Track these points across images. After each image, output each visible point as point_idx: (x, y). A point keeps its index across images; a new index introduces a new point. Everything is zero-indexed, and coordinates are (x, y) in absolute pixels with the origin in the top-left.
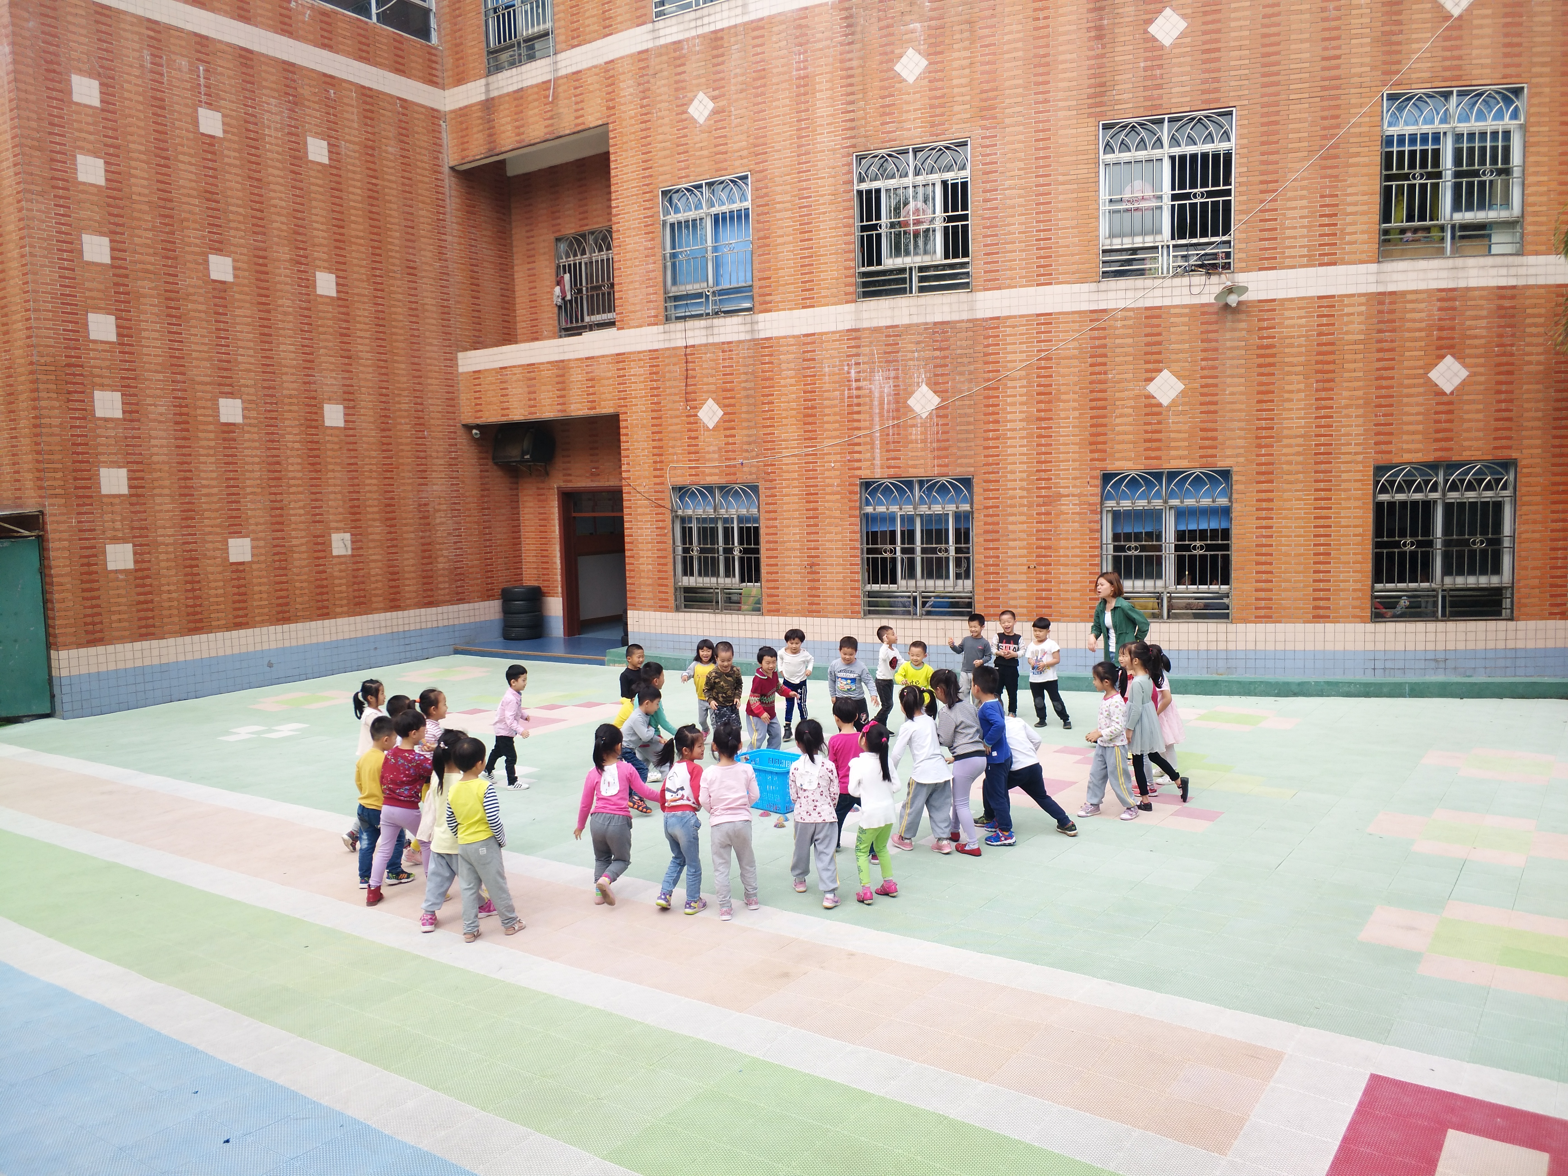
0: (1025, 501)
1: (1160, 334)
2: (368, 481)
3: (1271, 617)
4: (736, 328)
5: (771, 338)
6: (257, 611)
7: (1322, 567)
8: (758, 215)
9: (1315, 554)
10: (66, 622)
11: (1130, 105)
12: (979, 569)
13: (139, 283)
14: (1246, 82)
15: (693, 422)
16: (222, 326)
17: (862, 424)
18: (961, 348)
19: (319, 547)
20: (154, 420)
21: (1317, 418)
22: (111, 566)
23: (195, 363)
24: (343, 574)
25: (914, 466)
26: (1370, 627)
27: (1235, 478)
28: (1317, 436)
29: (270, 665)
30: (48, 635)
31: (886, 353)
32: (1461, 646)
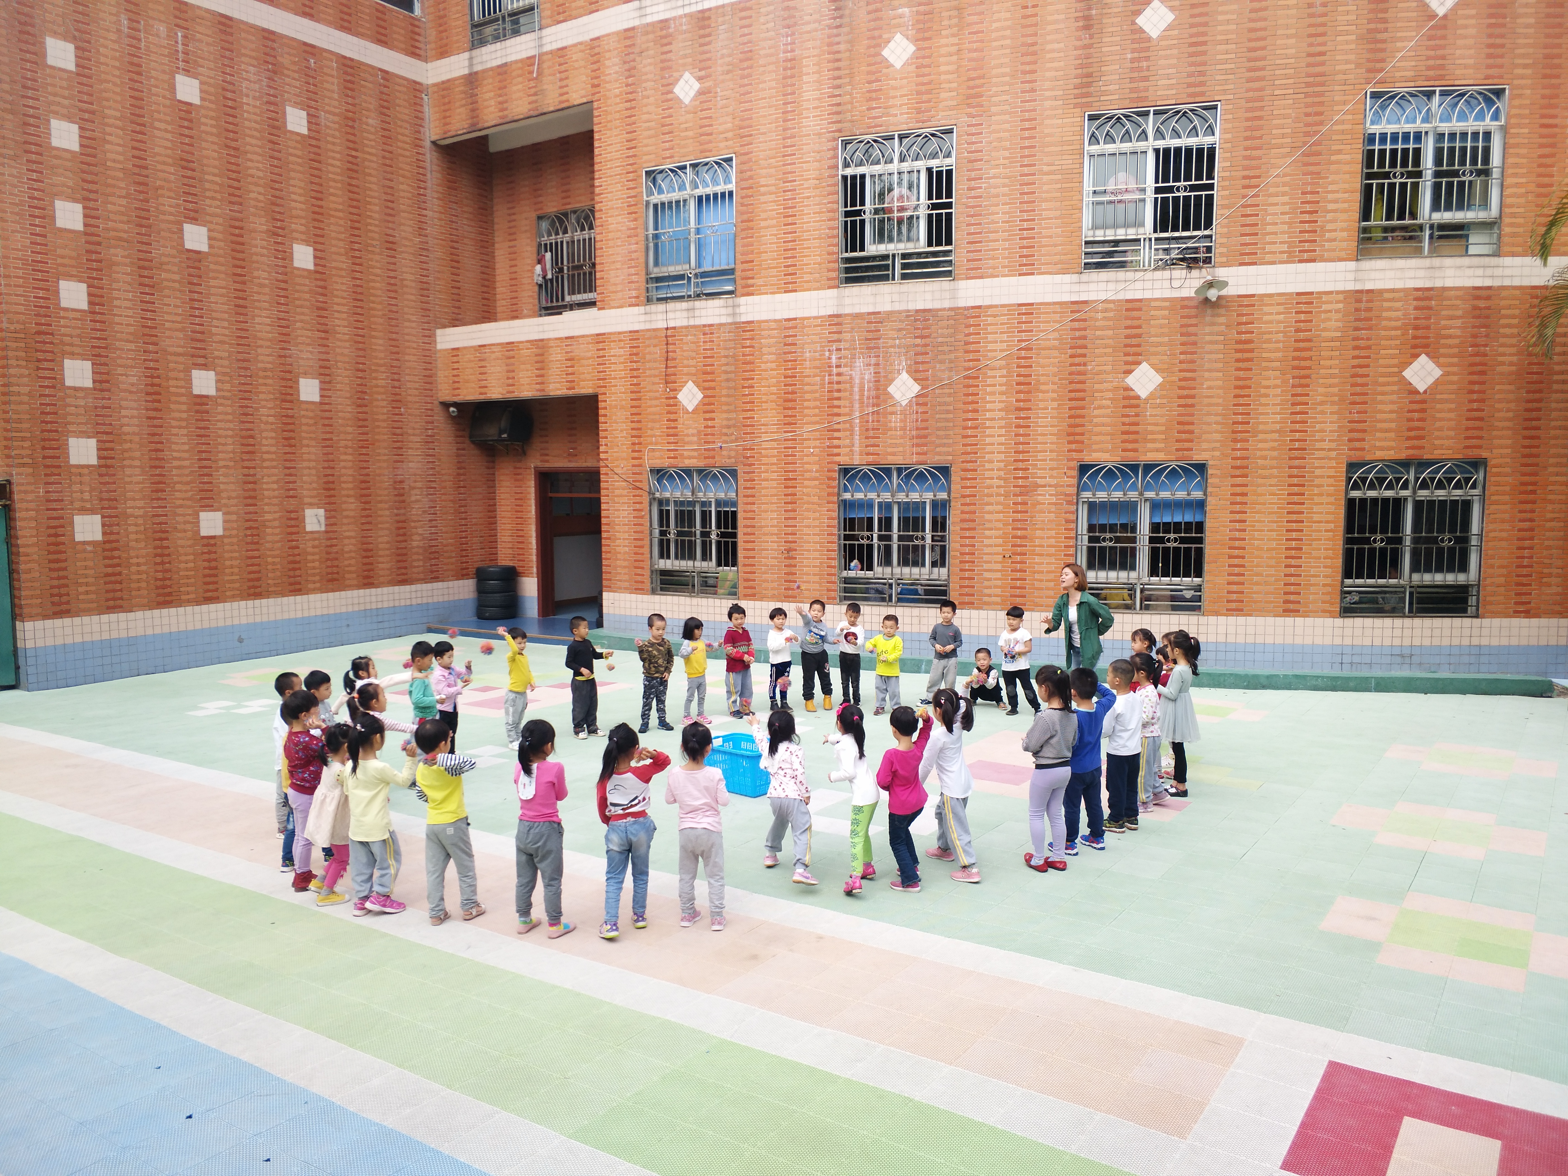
0: (1002, 491)
1: (1139, 327)
2: (343, 457)
3: (1242, 610)
4: (717, 311)
5: (752, 322)
6: (227, 585)
7: (1293, 562)
8: (742, 198)
9: (1287, 549)
10: (32, 593)
11: (1116, 97)
12: (955, 557)
13: (112, 251)
14: (1232, 77)
15: (672, 403)
16: (196, 296)
17: (842, 411)
18: (943, 336)
19: (293, 523)
20: (125, 391)
21: (1292, 413)
22: (79, 538)
23: (168, 333)
24: (316, 550)
25: (894, 454)
26: (1339, 621)
27: (1210, 472)
28: (1292, 431)
29: (241, 640)
30: (13, 605)
31: (867, 339)
32: (1427, 642)
